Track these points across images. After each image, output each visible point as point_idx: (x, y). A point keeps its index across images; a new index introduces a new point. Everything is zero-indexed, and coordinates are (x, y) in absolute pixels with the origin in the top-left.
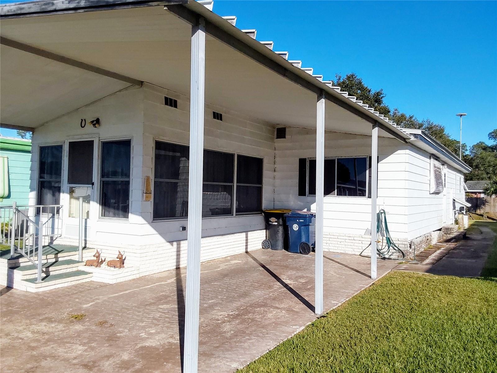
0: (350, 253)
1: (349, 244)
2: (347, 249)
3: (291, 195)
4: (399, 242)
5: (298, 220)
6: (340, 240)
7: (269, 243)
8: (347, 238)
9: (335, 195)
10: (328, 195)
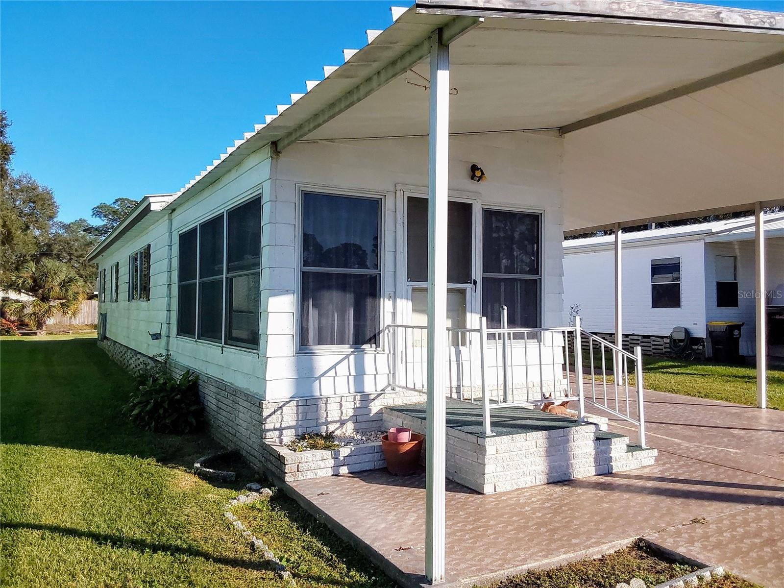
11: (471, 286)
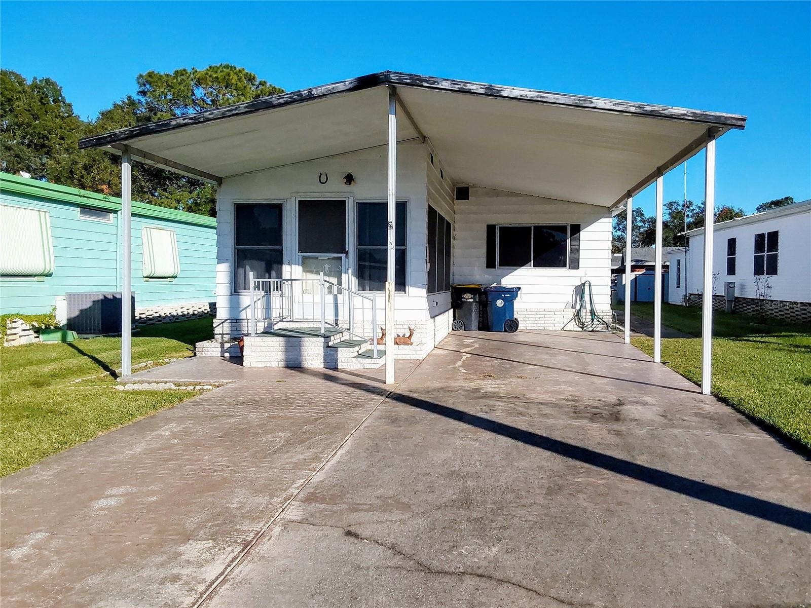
0: (551, 329)
1: (549, 319)
2: (547, 325)
3: (476, 268)
4: (604, 314)
5: (503, 295)
6: (539, 316)
7: (462, 324)
8: (546, 313)
9: (531, 266)
10: (522, 267)
11: (345, 255)
